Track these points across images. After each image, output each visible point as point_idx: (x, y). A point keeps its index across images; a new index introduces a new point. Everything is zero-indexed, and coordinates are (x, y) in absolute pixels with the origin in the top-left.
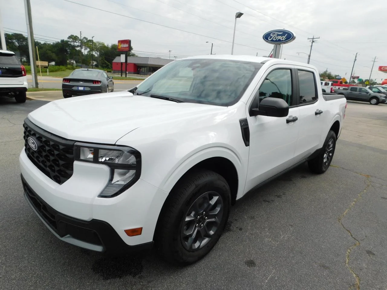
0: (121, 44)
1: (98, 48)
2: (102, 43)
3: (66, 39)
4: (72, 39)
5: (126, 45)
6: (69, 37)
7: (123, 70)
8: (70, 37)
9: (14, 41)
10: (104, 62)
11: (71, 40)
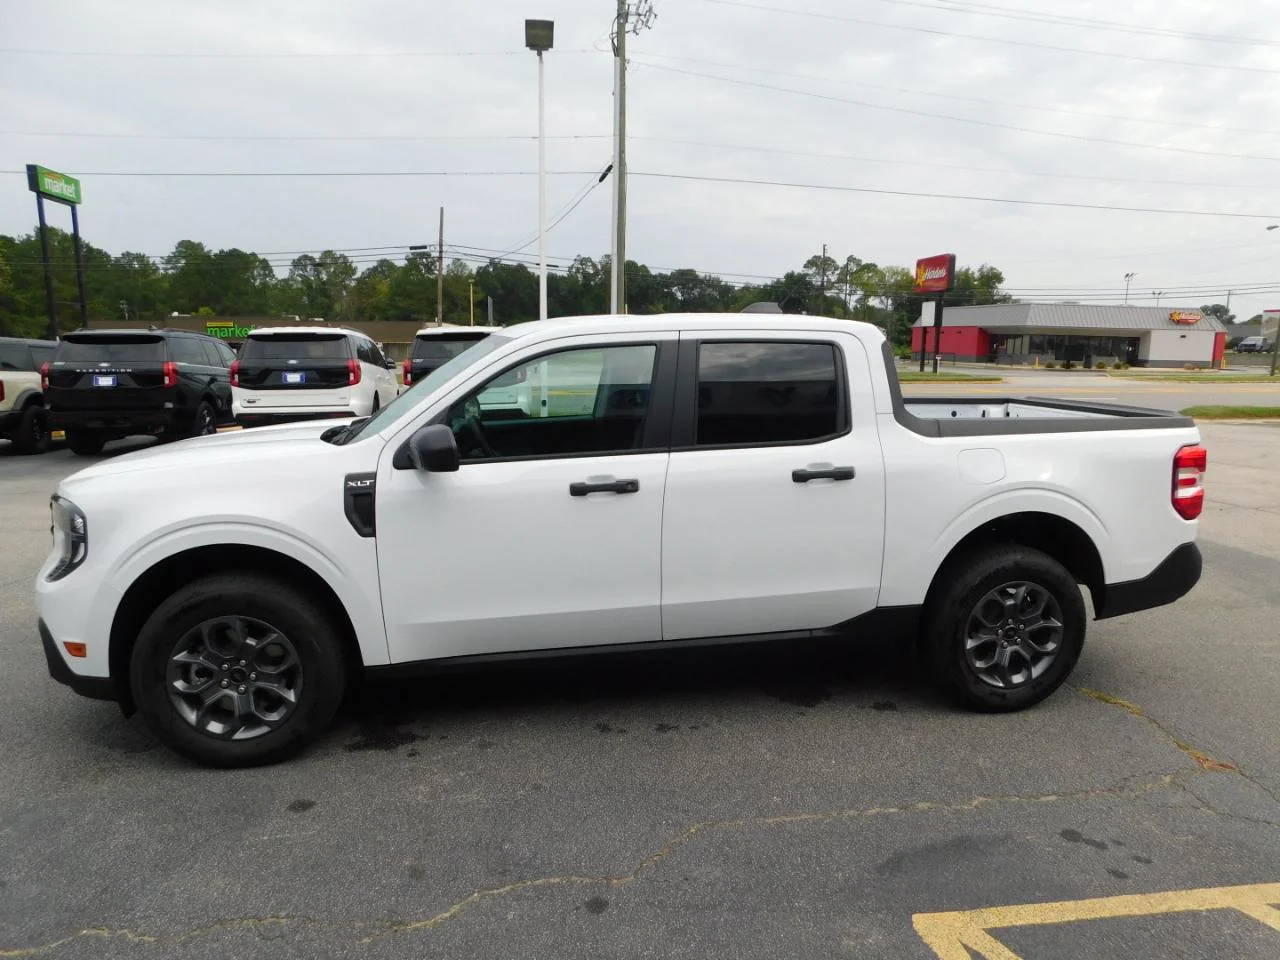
0: (925, 272)
1: (891, 286)
2: (903, 269)
3: (799, 269)
4: (817, 266)
5: (941, 273)
6: (809, 262)
7: (927, 349)
8: (810, 264)
9: (674, 289)
10: (903, 328)
11: (811, 271)
